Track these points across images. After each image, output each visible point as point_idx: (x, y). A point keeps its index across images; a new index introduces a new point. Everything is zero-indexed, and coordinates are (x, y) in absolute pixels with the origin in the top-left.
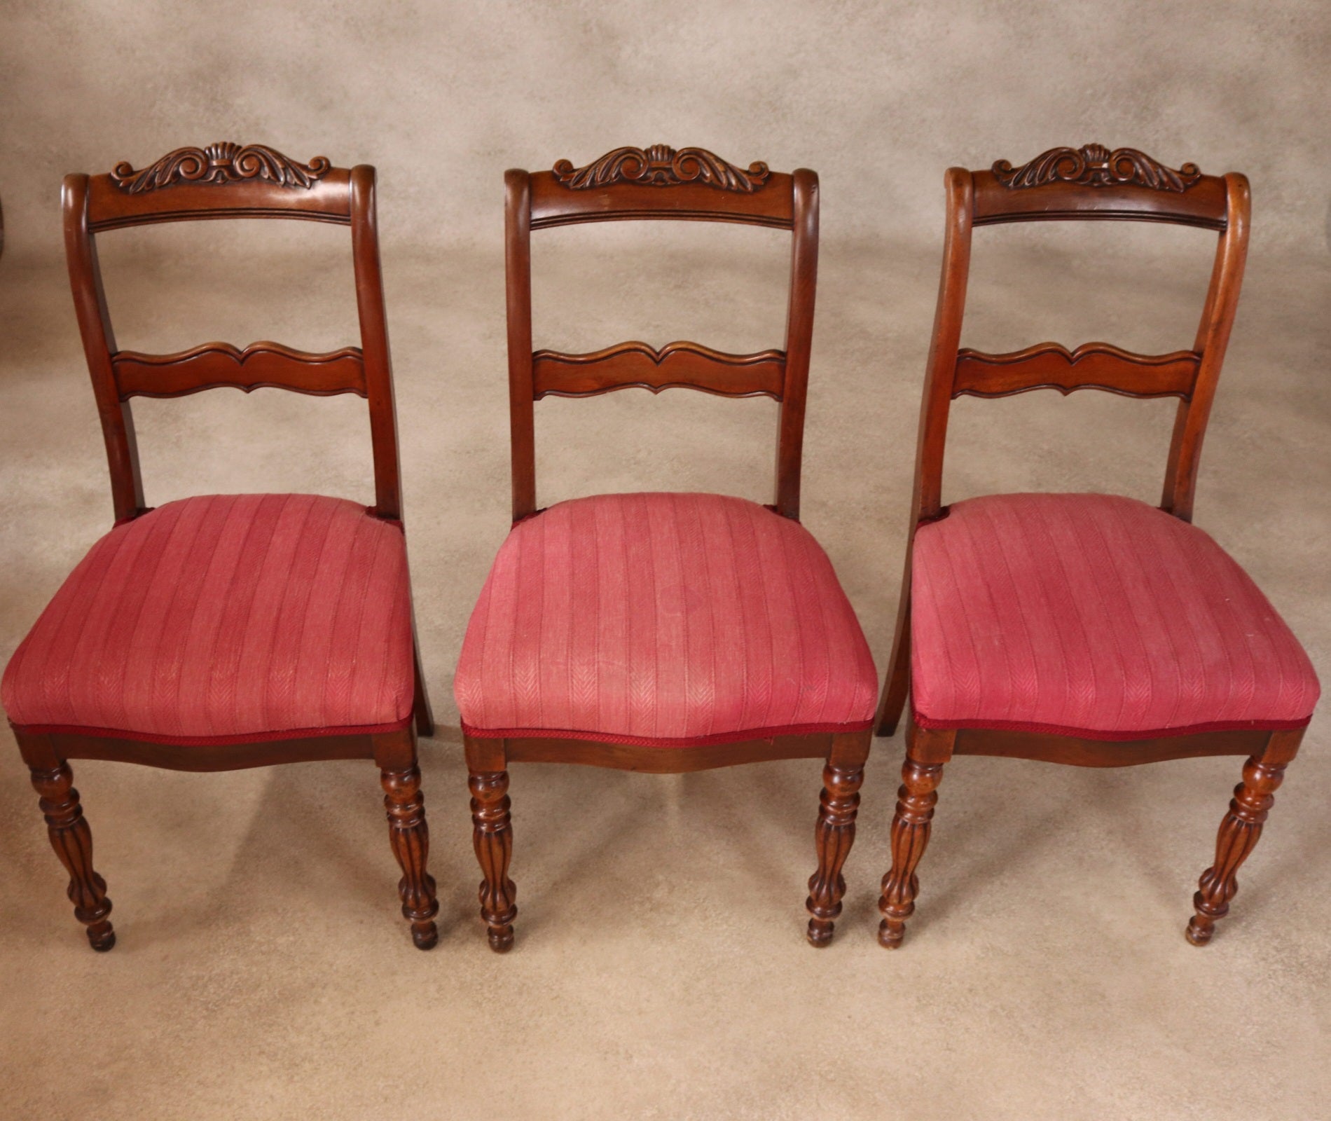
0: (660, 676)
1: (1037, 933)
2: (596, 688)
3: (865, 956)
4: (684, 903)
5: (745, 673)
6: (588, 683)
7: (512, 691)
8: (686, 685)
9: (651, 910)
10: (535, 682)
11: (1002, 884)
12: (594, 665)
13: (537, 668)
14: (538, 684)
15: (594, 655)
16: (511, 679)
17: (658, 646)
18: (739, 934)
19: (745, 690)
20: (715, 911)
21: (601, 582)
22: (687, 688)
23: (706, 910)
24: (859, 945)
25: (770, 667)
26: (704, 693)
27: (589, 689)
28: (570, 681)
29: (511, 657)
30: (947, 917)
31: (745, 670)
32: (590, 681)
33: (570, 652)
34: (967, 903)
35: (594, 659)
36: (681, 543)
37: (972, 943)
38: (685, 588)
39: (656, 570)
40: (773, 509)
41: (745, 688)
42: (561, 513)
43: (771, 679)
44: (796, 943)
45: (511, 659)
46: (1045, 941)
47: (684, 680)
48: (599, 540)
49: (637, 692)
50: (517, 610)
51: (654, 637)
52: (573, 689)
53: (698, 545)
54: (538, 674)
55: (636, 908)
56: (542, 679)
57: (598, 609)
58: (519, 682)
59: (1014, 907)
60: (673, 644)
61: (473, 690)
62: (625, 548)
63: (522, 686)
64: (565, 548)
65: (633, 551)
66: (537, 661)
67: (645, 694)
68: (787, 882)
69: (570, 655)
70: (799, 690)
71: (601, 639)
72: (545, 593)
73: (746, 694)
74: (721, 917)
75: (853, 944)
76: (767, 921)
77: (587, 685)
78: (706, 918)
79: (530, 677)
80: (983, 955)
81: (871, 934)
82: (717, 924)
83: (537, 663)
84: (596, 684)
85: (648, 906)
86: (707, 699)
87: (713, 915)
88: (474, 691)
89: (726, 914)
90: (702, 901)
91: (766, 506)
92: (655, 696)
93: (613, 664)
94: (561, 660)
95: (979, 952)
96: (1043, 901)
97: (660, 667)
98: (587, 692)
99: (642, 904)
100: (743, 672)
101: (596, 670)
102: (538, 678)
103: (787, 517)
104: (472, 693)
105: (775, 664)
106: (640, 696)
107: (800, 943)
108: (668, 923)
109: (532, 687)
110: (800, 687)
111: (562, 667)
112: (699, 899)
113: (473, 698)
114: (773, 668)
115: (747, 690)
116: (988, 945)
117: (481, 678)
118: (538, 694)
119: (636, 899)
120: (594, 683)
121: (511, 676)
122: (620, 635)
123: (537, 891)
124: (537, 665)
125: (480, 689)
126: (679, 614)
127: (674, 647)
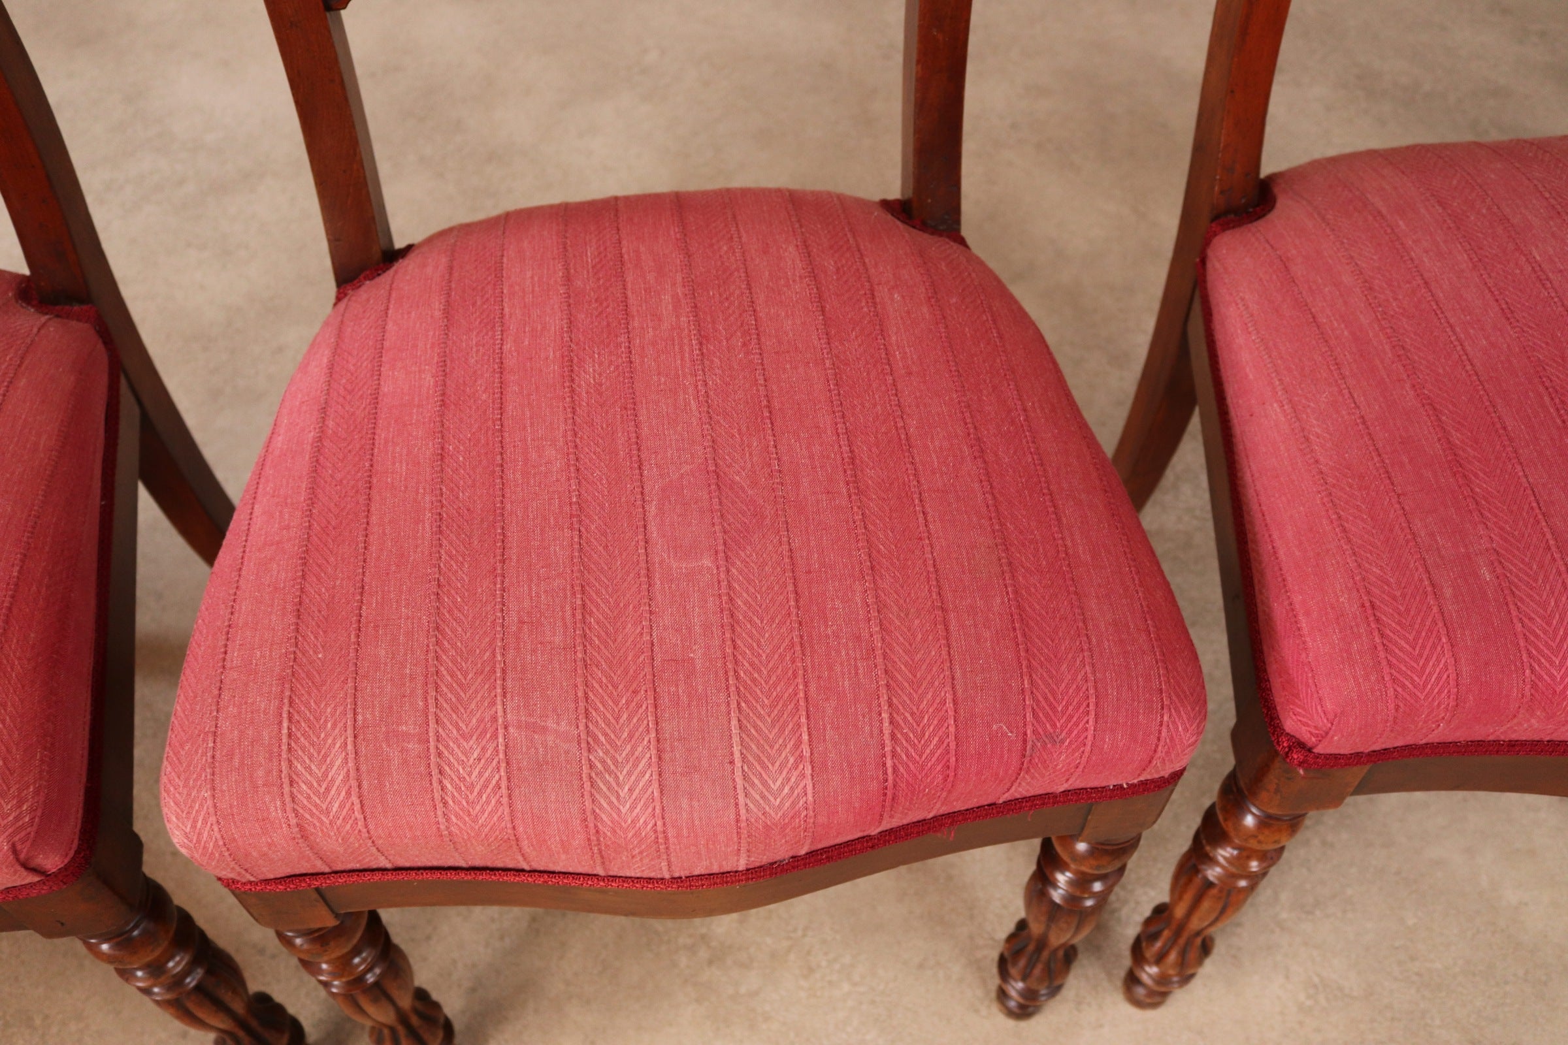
0: (667, 756)
1: (1397, 944)
2: (505, 800)
3: (1101, 1026)
4: (769, 941)
5: (886, 724)
6: (485, 786)
7: (293, 821)
8: (738, 774)
9: (710, 962)
10: (349, 793)
11: (1324, 843)
12: (495, 736)
13: (351, 756)
14: (354, 798)
15: (493, 703)
16: (286, 789)
17: (657, 662)
18: (873, 1002)
19: (890, 771)
20: (826, 954)
21: (510, 475)
22: (740, 782)
23: (809, 953)
24: (1089, 1004)
25: (949, 697)
26: (786, 790)
27: (488, 802)
28: (435, 784)
29: (285, 724)
30: (1239, 925)
31: (885, 715)
32: (488, 781)
33: (431, 701)
34: (1269, 892)
35: (494, 719)
36: (703, 339)
37: (1287, 977)
38: (718, 479)
39: (645, 431)
40: (901, 210)
41: (889, 763)
42: (429, 270)
43: (952, 729)
44: (977, 1011)
45: (285, 731)
46: (1413, 959)
47: (732, 762)
48: (506, 347)
49: (610, 803)
50: (303, 577)
51: (646, 638)
52: (445, 804)
53: (744, 344)
54: (352, 773)
55: (683, 961)
56: (365, 784)
57: (503, 562)
58: (309, 798)
59: (1349, 892)
60: (697, 654)
61: (195, 821)
62: (570, 366)
63: (316, 805)
64: (429, 380)
65: (588, 375)
66: (350, 732)
67: (632, 809)
68: (950, 878)
69: (432, 709)
70: (1025, 749)
71: (511, 654)
72: (374, 519)
73: (890, 778)
74: (837, 966)
75: (1079, 1003)
76: (921, 966)
77: (480, 794)
78: (811, 970)
79: (333, 780)
80: (1309, 1003)
81: (1109, 975)
82: (830, 982)
83: (350, 740)
84: (504, 791)
85: (703, 954)
86: (794, 804)
87: (824, 963)
88: (199, 824)
89: (847, 959)
90: (800, 933)
91: (886, 204)
92: (658, 811)
93: (544, 730)
94: (409, 727)
95: (1302, 997)
96: (1398, 873)
97: (667, 727)
98: (483, 812)
99: (692, 949)
100: (881, 722)
101: (501, 748)
102: (354, 783)
103: (935, 231)
104: (194, 827)
105: (960, 692)
106: (619, 811)
107: (984, 1012)
108: (743, 990)
109: (341, 807)
110: (1025, 741)
111: (413, 746)
112: (795, 930)
113: (199, 841)
114: (955, 702)
115: (895, 769)
116: (1316, 980)
117: (213, 789)
118: (361, 823)
119: (681, 941)
120: (498, 786)
121: (286, 781)
122: (558, 639)
123: (502, 938)
124: (350, 747)
125: (213, 819)
126: (707, 562)
127: (699, 664)
